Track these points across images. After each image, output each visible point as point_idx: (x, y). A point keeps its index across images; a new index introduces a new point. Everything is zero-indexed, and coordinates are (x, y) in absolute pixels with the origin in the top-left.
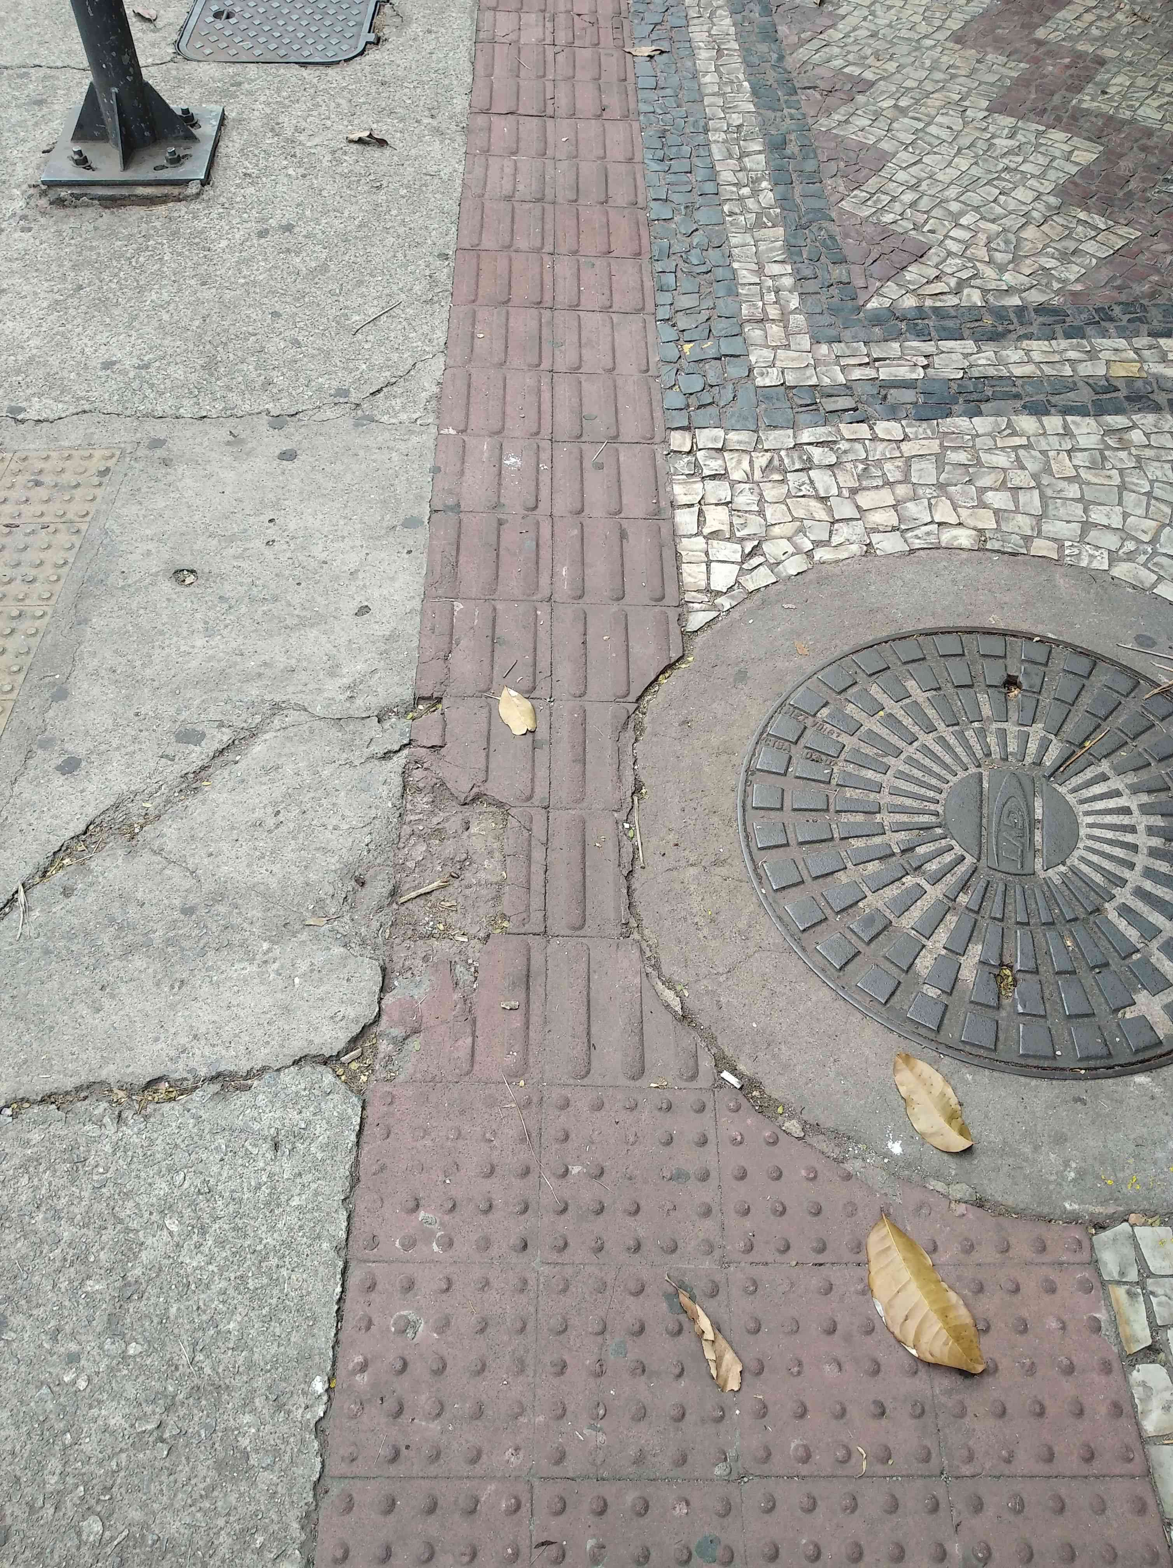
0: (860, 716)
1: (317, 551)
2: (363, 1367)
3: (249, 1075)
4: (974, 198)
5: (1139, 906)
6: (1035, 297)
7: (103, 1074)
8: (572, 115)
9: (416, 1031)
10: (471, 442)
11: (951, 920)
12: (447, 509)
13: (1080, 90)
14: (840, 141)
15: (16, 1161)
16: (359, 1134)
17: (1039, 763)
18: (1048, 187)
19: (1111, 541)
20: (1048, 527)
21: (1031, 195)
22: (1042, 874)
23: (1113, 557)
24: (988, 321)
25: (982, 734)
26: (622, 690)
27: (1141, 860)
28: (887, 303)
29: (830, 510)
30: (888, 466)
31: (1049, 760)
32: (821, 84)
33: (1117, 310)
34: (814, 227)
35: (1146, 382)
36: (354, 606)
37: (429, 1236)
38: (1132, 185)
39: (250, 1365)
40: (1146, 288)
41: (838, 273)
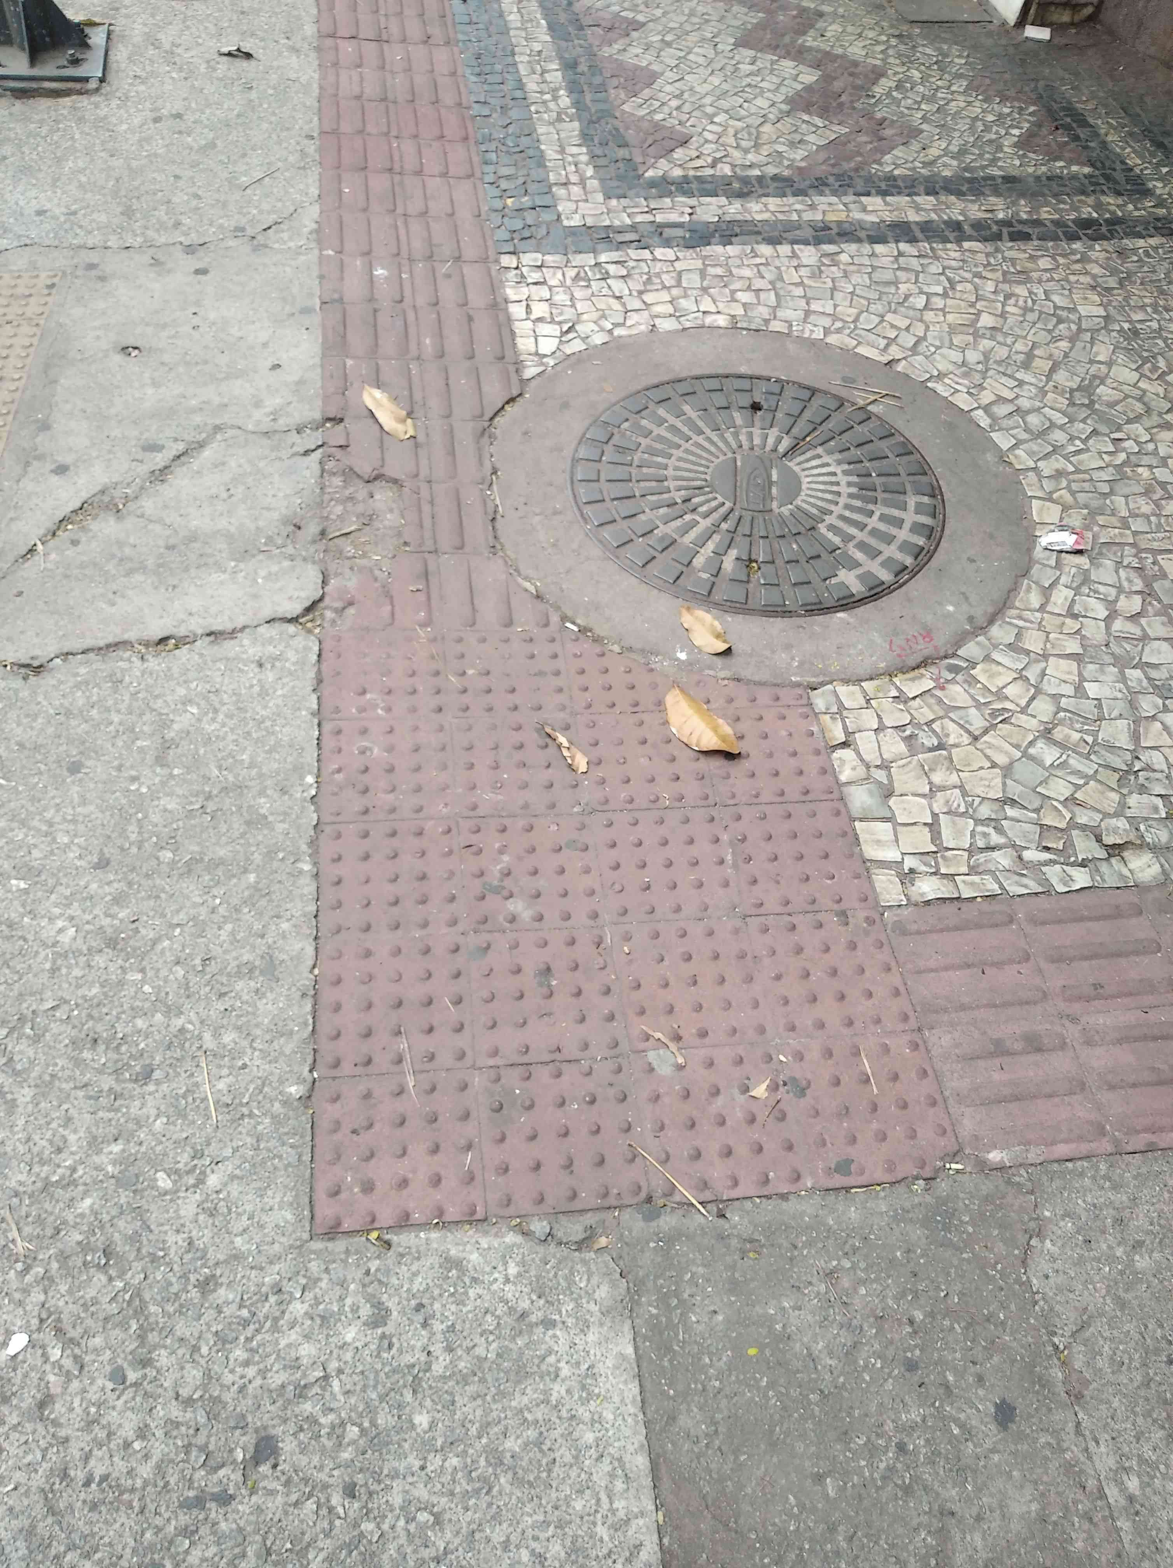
0: (652, 427)
1: (235, 331)
2: (339, 770)
3: (234, 631)
4: (724, 104)
5: (840, 524)
6: (771, 170)
7: (126, 637)
8: (404, 41)
9: (351, 604)
10: (346, 259)
11: (716, 538)
12: (334, 301)
13: (804, 33)
14: (620, 64)
15: (70, 684)
16: (319, 656)
17: (775, 450)
18: (780, 98)
19: (826, 322)
20: (780, 314)
21: (769, 103)
22: (777, 511)
23: (827, 331)
24: (736, 185)
25: (736, 435)
26: (477, 412)
27: (842, 501)
28: (661, 173)
29: (624, 305)
30: (664, 277)
31: (781, 449)
32: (604, 24)
33: (831, 180)
34: (603, 122)
35: (851, 223)
36: (269, 363)
37: (375, 706)
38: (844, 98)
39: (261, 775)
40: (852, 165)
41: (622, 153)
